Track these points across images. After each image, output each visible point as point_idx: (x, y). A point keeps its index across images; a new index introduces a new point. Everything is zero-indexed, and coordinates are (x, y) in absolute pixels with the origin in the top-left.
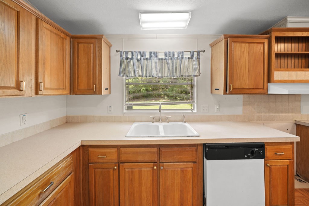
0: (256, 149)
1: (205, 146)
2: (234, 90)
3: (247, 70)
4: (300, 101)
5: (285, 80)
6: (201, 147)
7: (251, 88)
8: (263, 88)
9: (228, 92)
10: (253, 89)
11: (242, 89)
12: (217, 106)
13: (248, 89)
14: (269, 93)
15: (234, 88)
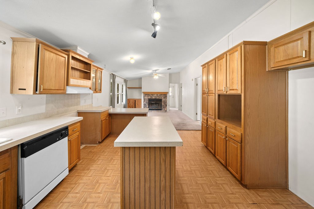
0: (64, 132)
1: (22, 145)
2: (44, 90)
3: (54, 75)
4: (80, 98)
5: (76, 85)
6: (15, 150)
7: (56, 89)
8: (64, 90)
9: (38, 92)
10: (58, 90)
11: (50, 90)
12: (19, 107)
13: (54, 90)
14: (67, 93)
15: (44, 88)
